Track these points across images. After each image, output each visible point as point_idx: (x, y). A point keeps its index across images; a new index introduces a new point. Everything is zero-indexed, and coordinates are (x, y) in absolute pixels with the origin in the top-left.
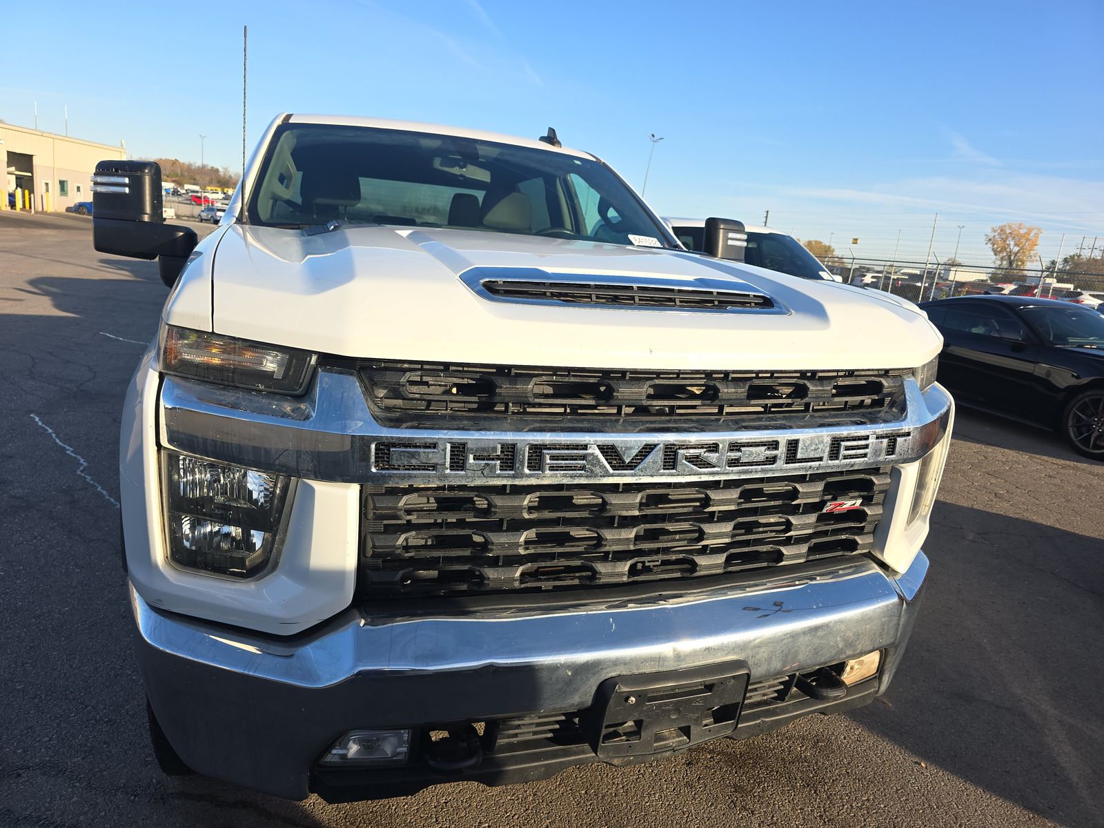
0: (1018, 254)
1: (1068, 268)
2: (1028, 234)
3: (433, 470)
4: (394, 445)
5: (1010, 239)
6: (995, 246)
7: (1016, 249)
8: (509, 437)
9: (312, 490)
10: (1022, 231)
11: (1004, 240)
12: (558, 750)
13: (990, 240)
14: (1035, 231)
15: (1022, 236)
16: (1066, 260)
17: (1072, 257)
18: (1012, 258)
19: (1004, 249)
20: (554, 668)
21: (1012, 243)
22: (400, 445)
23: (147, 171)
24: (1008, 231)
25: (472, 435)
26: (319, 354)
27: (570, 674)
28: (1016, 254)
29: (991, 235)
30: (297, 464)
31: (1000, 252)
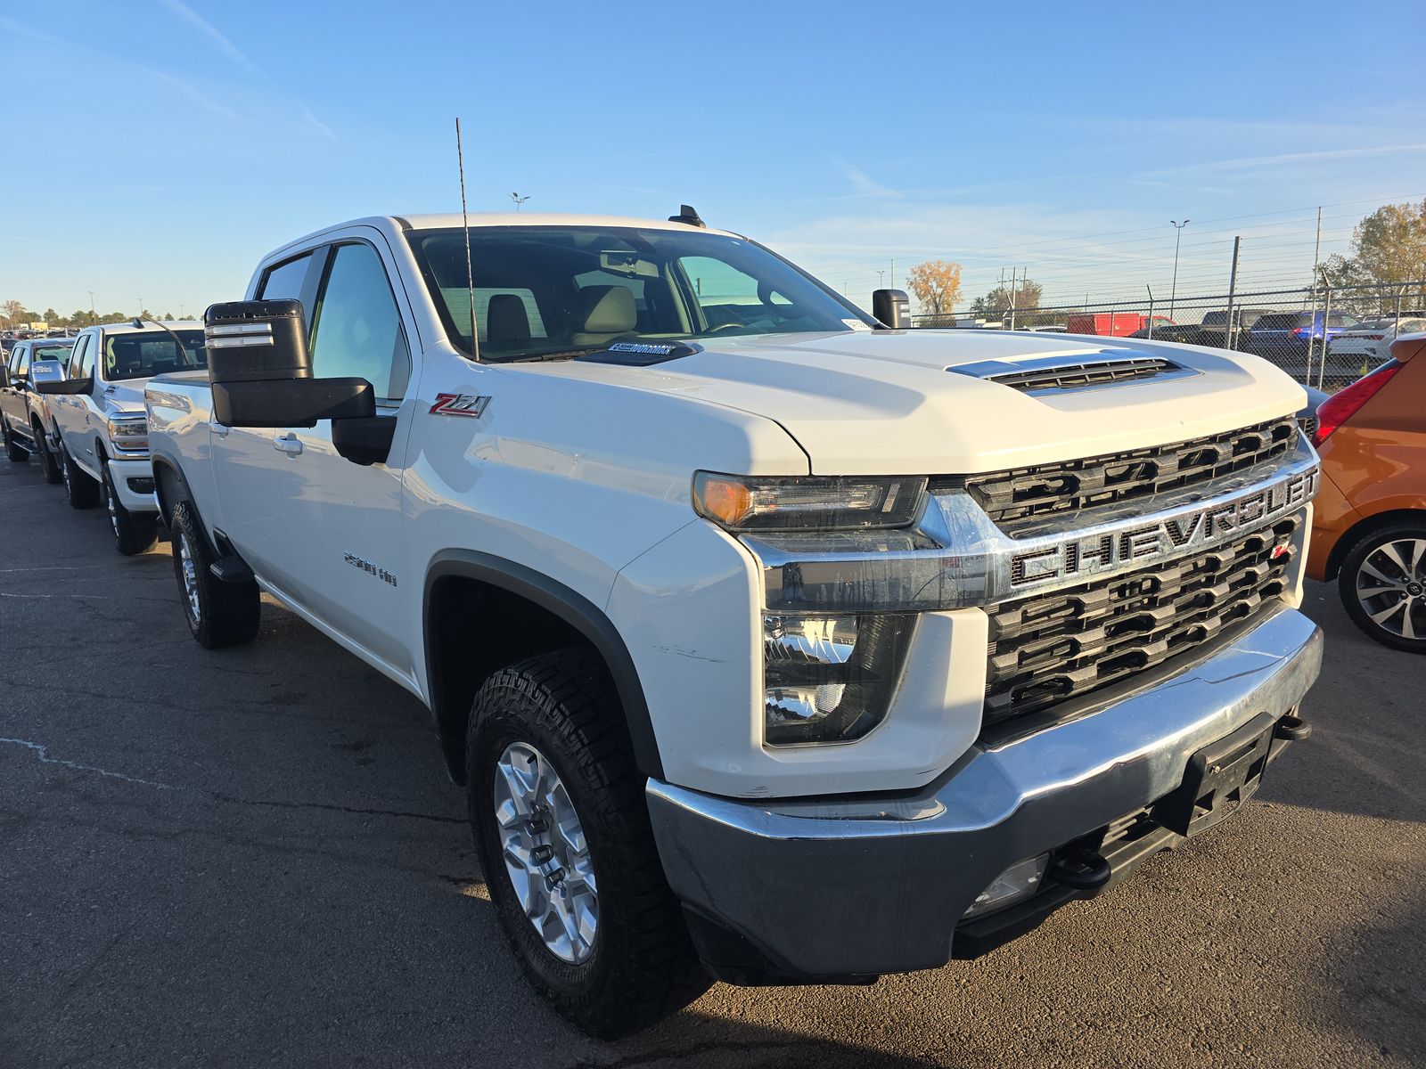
0: (943, 296)
1: (994, 304)
2: (948, 271)
3: (1053, 576)
4: (1026, 557)
5: (931, 279)
6: (918, 290)
7: (940, 291)
8: (1107, 529)
9: (950, 621)
10: (942, 270)
11: (926, 282)
12: (1132, 846)
13: (911, 284)
14: (955, 268)
15: (942, 275)
16: (990, 296)
17: (996, 292)
18: (937, 300)
19: (927, 292)
20: (1159, 755)
21: (934, 284)
22: (1033, 556)
23: (294, 312)
24: (928, 271)
25: (1081, 533)
26: (930, 476)
27: (1170, 757)
28: (940, 296)
29: (912, 278)
30: (940, 597)
31: (925, 295)
